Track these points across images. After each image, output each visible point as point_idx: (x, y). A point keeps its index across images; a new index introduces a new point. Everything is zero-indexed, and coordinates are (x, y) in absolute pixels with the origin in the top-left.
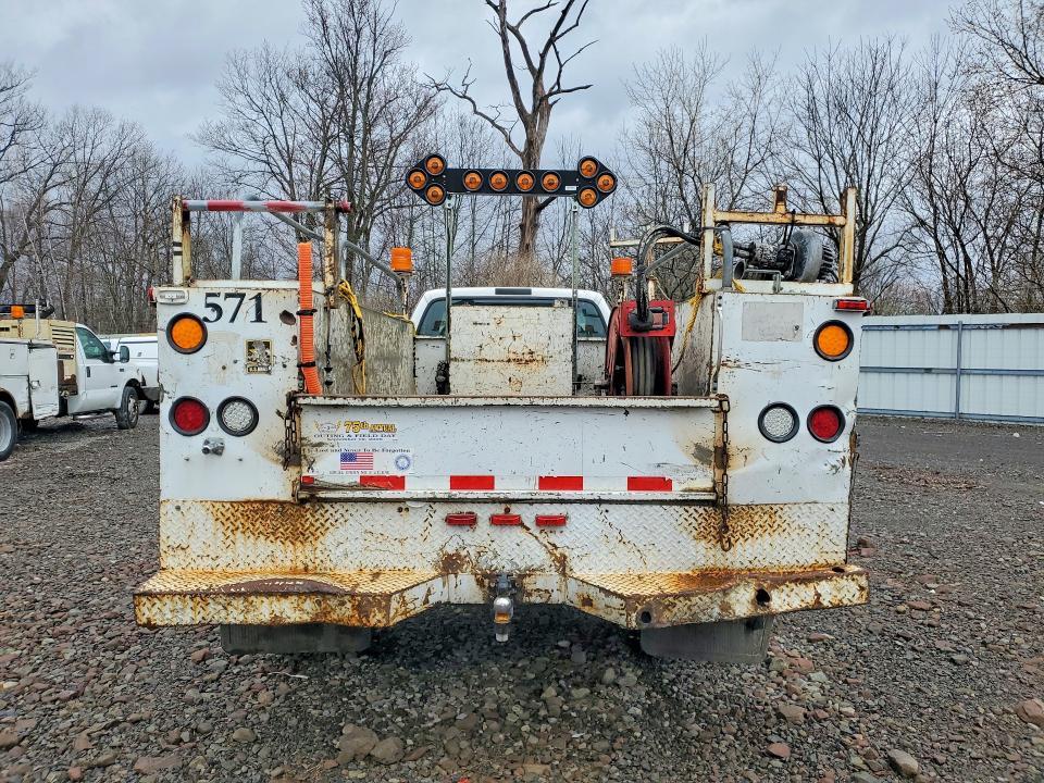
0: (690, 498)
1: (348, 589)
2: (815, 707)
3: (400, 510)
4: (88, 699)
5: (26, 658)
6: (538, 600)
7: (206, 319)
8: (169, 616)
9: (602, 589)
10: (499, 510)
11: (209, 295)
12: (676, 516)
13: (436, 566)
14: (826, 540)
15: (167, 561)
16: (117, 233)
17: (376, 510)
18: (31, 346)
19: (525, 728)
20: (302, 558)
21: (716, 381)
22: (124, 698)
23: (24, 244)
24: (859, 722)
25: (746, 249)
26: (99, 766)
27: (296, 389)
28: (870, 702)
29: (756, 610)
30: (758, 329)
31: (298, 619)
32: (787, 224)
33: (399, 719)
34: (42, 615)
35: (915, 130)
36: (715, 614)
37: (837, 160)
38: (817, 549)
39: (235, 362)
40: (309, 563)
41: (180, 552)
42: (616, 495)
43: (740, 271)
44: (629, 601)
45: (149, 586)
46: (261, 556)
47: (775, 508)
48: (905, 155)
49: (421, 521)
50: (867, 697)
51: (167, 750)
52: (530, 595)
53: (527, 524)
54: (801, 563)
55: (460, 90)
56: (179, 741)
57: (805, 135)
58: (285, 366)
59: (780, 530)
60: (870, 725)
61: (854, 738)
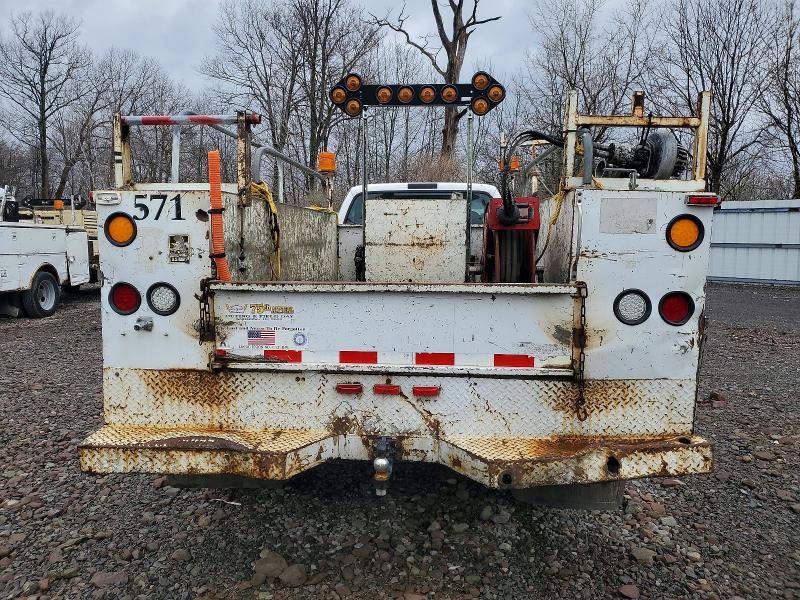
0: (550, 374)
1: (251, 447)
2: (665, 551)
3: (298, 379)
4: (69, 517)
5: (31, 479)
6: (415, 459)
7: (135, 217)
8: (106, 465)
9: (469, 453)
10: (381, 381)
11: (137, 197)
12: (537, 389)
13: (328, 427)
14: (674, 412)
15: (110, 417)
16: (144, 143)
17: (278, 379)
18: (68, 231)
19: (410, 559)
20: (217, 417)
21: (575, 269)
22: (95, 518)
23: (79, 152)
24: (704, 566)
25: (605, 150)
26: (65, 578)
27: (210, 276)
28: (715, 548)
29: (606, 475)
30: (614, 223)
31: (211, 471)
32: (644, 126)
33: (308, 545)
34: (52, 443)
35: (774, 44)
36: (570, 478)
37: (704, 71)
38: (666, 419)
39: (160, 253)
40: (224, 422)
41: (119, 410)
42: (483, 370)
43: (601, 171)
44: (492, 465)
45: (90, 440)
46: (183, 416)
47: (628, 383)
48: (765, 65)
49: (315, 389)
50: (712, 542)
51: (121, 565)
52: (408, 454)
53: (405, 393)
54: (651, 431)
55: (397, 24)
56: (130, 558)
57: (678, 52)
58: (201, 257)
59: (632, 402)
60: (714, 570)
61: (698, 583)
